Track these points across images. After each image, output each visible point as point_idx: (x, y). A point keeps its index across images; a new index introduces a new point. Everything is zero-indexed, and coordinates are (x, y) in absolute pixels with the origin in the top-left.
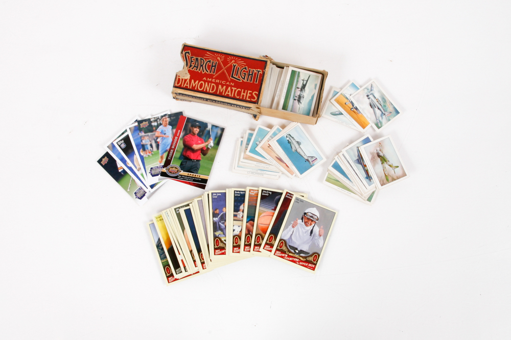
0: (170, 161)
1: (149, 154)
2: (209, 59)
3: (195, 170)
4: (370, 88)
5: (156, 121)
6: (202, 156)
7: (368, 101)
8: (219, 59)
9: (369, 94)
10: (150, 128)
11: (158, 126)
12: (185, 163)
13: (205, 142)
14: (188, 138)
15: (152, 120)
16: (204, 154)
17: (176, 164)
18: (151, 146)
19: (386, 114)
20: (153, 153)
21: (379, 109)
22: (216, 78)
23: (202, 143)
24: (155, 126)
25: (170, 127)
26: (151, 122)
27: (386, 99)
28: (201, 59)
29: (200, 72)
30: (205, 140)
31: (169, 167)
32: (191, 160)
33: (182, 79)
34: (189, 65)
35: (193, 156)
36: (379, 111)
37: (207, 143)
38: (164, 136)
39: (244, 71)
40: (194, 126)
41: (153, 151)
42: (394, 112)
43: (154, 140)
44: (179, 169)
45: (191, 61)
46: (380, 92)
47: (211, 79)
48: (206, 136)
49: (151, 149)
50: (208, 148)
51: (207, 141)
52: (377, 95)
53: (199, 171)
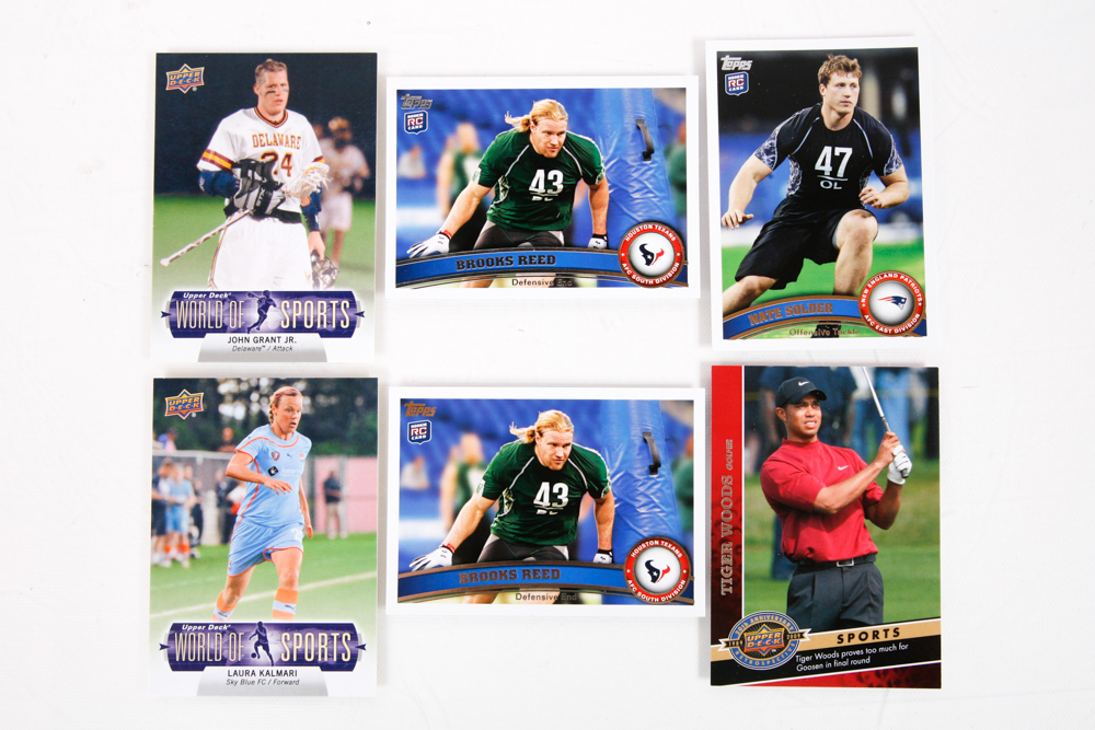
0: (736, 599)
1: (180, 557)
3: (863, 611)
5: (243, 397)
6: (874, 530)
10: (206, 426)
11: (246, 426)
12: (807, 591)
13: (870, 461)
14: (780, 463)
15: (223, 389)
16: (884, 521)
17: (764, 603)
18: (197, 515)
20: (196, 552)
23: (858, 469)
24: (233, 421)
25: (306, 442)
26: (220, 399)
30: (864, 454)
31: (738, 629)
32: (830, 565)
35: (832, 545)
37: (879, 465)
38: (268, 481)
40: (789, 400)
41: (199, 545)
43: (218, 489)
44: (789, 624)
48: (862, 435)
49: (195, 532)
50: (892, 488)
51: (876, 456)
53: (888, 608)
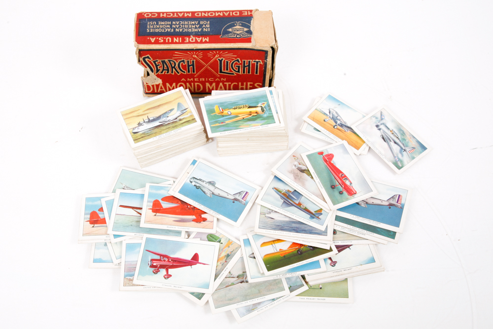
2: (181, 59)
4: (379, 116)
7: (379, 133)
8: (196, 56)
9: (379, 124)
19: (408, 150)
21: (395, 143)
22: (199, 77)
27: (405, 131)
28: (169, 61)
29: (173, 74)
33: (153, 86)
34: (155, 69)
36: (396, 145)
39: (236, 64)
42: (419, 148)
45: (157, 66)
46: (394, 121)
47: (192, 79)
52: (391, 126)
